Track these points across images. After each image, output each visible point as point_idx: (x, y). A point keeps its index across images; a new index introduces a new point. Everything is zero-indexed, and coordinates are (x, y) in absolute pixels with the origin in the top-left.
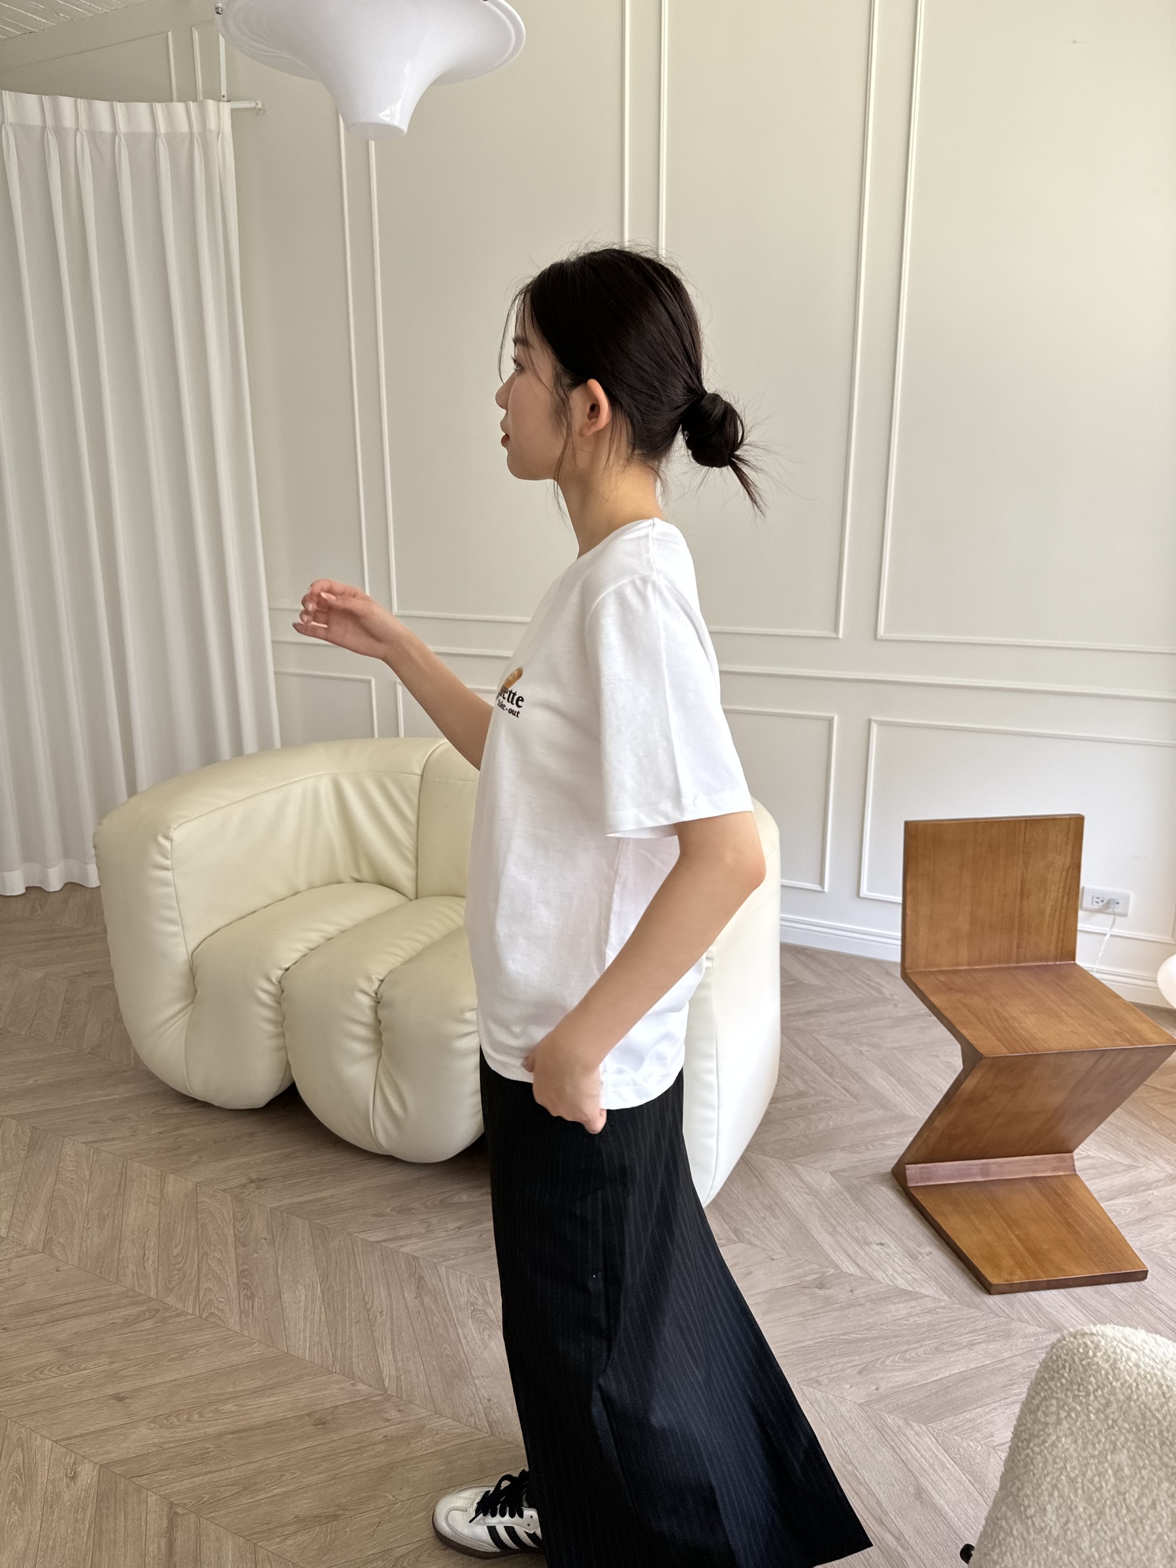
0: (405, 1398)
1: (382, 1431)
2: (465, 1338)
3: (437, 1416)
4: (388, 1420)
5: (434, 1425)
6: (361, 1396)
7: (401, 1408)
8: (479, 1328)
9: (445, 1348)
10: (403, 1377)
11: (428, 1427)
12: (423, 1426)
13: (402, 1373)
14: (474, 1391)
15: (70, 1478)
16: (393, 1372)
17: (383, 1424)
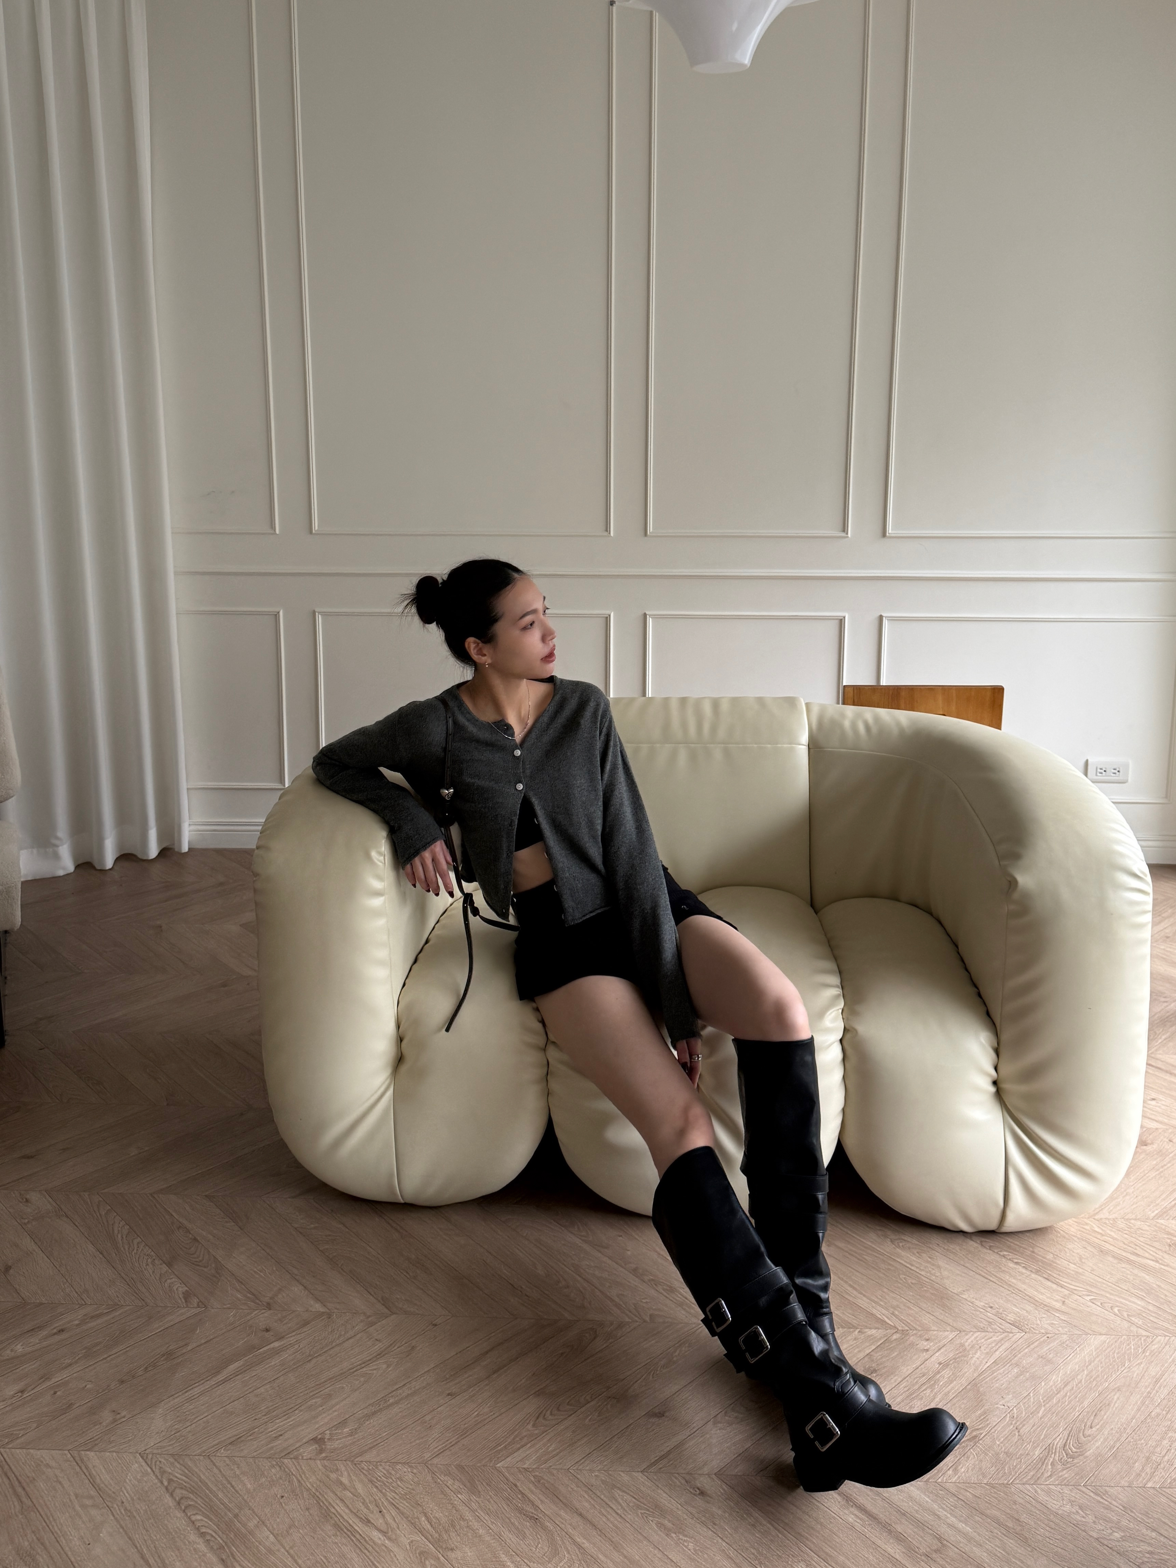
0: (920, 1329)
1: (932, 1359)
2: (912, 1265)
3: (963, 1333)
4: (927, 1350)
5: (969, 1341)
6: (880, 1339)
7: (926, 1337)
8: (914, 1254)
9: (905, 1278)
10: (897, 1313)
11: (967, 1344)
12: (962, 1345)
13: (892, 1310)
14: (970, 1304)
15: (699, 1494)
16: (884, 1311)
17: (925, 1355)
